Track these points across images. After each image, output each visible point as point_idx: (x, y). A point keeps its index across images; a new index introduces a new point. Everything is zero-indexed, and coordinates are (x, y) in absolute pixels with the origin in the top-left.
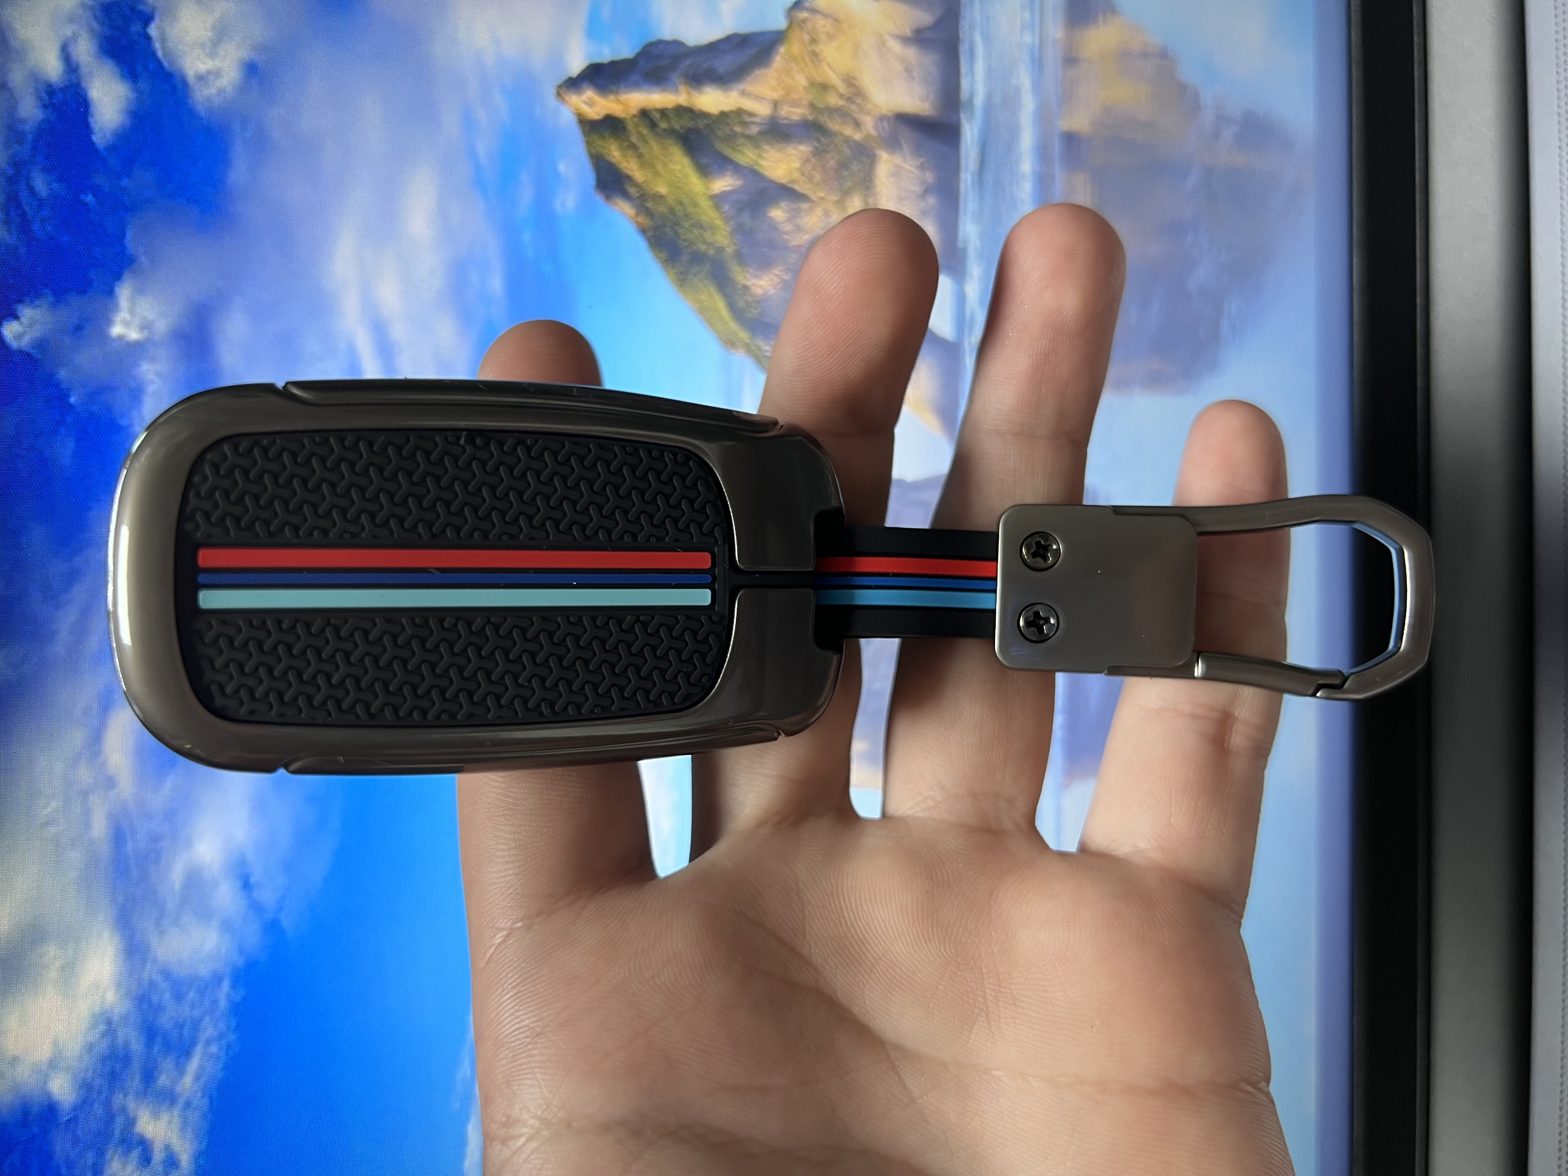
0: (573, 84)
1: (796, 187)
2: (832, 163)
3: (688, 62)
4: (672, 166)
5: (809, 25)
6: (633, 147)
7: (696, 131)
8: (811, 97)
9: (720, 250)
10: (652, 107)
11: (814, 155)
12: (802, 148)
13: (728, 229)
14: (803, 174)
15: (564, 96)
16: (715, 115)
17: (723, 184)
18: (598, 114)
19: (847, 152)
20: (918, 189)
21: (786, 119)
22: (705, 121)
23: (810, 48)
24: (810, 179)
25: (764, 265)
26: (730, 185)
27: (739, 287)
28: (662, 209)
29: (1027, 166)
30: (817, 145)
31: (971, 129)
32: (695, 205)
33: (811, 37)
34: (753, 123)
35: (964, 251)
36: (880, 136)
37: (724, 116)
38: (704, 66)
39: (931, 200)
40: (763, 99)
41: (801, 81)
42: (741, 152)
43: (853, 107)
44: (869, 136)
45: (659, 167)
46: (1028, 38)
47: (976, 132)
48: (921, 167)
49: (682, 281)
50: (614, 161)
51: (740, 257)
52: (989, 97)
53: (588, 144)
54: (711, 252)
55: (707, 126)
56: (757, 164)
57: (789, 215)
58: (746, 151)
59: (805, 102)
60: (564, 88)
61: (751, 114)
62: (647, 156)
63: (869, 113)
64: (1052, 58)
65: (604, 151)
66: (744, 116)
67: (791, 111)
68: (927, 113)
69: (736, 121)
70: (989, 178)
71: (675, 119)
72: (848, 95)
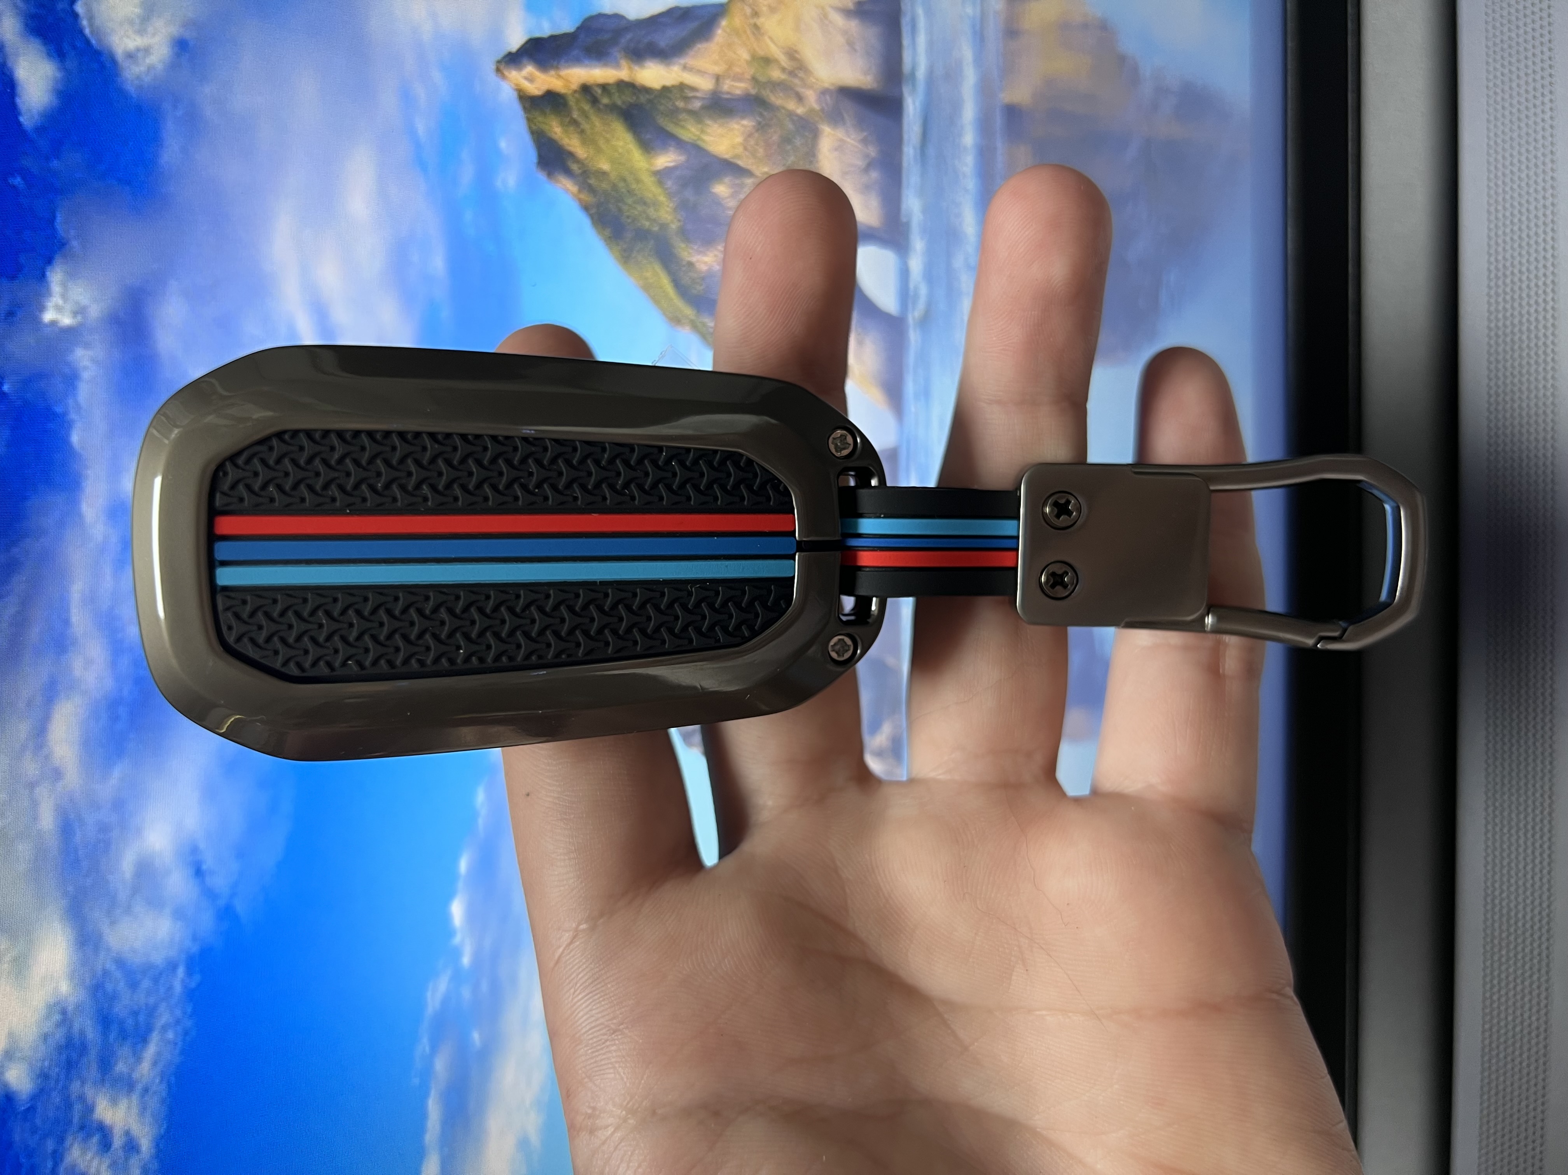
0: (513, 59)
1: (740, 163)
2: (775, 138)
3: (629, 36)
4: (614, 143)
6: (575, 123)
7: (638, 106)
8: (752, 71)
9: (664, 226)
10: (592, 82)
11: (757, 130)
12: (745, 122)
13: (671, 205)
14: (745, 149)
15: (504, 72)
16: (656, 90)
17: (666, 160)
18: (539, 89)
19: (790, 126)
20: (861, 163)
21: (728, 93)
22: (647, 96)
23: (752, 21)
24: (754, 154)
25: (708, 241)
26: (674, 161)
27: (684, 263)
28: (605, 185)
29: (969, 138)
30: (760, 120)
31: (914, 103)
32: (638, 181)
33: (753, 9)
34: (696, 97)
35: (907, 225)
36: (822, 110)
37: (666, 90)
38: (645, 41)
39: (875, 175)
40: (705, 73)
41: (745, 55)
42: (683, 127)
43: (796, 81)
44: (812, 110)
45: (601, 143)
47: (918, 104)
48: (864, 141)
49: (626, 258)
50: (555, 137)
51: (685, 234)
53: (529, 120)
54: (656, 229)
55: (650, 101)
56: (700, 139)
57: (733, 190)
58: (689, 127)
59: (749, 77)
60: (503, 63)
61: (693, 89)
62: (589, 132)
63: (811, 87)
64: (993, 31)
65: (545, 127)
66: (686, 91)
67: (733, 86)
68: (869, 87)
69: (678, 96)
70: (931, 151)
71: (617, 94)
72: (789, 68)
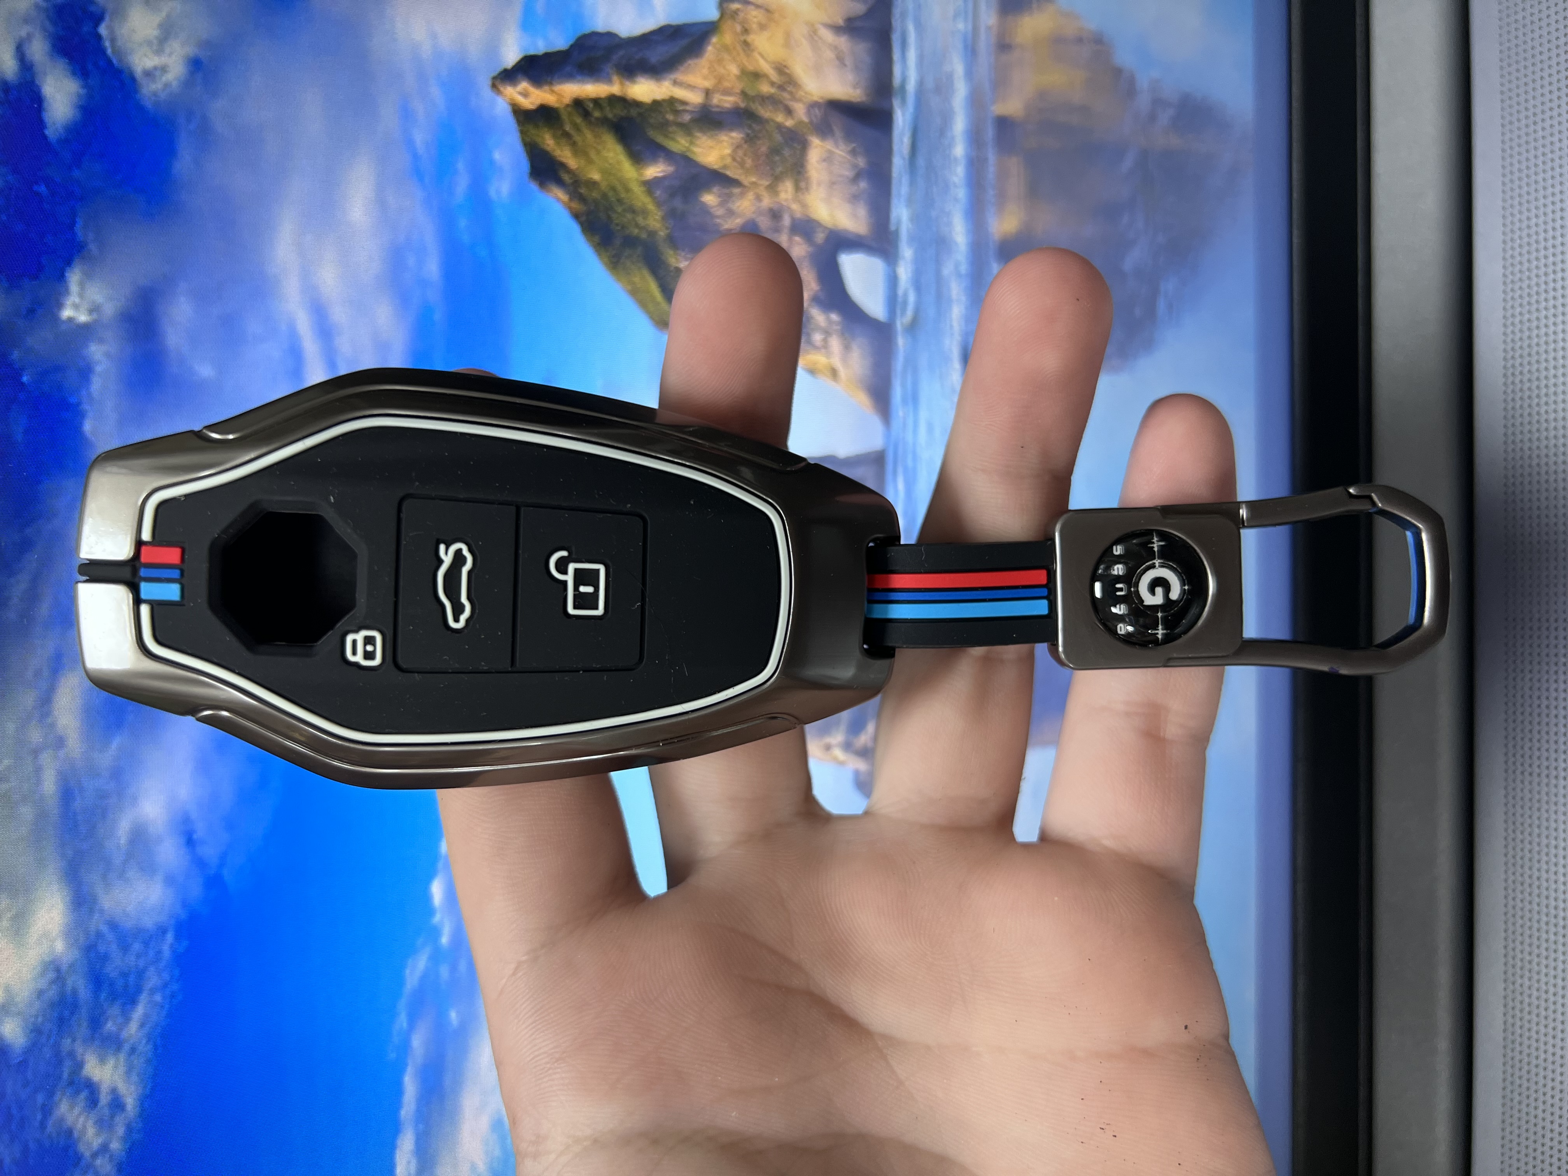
0: (508, 76)
1: (729, 173)
2: (764, 149)
3: (621, 53)
4: (605, 154)
5: (741, 15)
6: (567, 135)
7: (629, 119)
8: (743, 85)
9: (652, 234)
10: (584, 97)
11: (746, 142)
12: (734, 134)
13: (659, 214)
14: (734, 159)
15: (499, 88)
16: (648, 104)
17: (654, 171)
18: (532, 104)
19: (778, 138)
20: (849, 173)
21: (718, 106)
22: (638, 110)
23: (742, 38)
24: (742, 164)
26: (662, 171)
27: (672, 269)
28: (595, 194)
29: (959, 150)
30: (749, 132)
31: (903, 115)
32: (628, 190)
33: (743, 27)
34: (687, 111)
35: (897, 232)
36: (811, 122)
37: (656, 104)
38: (637, 58)
39: (863, 184)
40: (694, 87)
41: (734, 70)
42: (673, 139)
43: (786, 95)
44: (801, 122)
45: (593, 155)
46: (961, 26)
48: (853, 152)
49: (615, 264)
50: (548, 149)
51: (672, 241)
52: (921, 83)
53: (523, 133)
54: (644, 236)
55: (640, 114)
56: (689, 150)
57: (720, 199)
58: (679, 139)
59: (738, 91)
60: (499, 80)
61: (684, 103)
62: (580, 144)
63: (799, 100)
64: (985, 43)
65: (538, 140)
66: (676, 105)
67: (722, 100)
68: (859, 100)
69: (668, 109)
70: (921, 162)
71: (608, 108)
72: (779, 83)
